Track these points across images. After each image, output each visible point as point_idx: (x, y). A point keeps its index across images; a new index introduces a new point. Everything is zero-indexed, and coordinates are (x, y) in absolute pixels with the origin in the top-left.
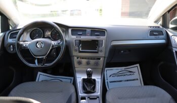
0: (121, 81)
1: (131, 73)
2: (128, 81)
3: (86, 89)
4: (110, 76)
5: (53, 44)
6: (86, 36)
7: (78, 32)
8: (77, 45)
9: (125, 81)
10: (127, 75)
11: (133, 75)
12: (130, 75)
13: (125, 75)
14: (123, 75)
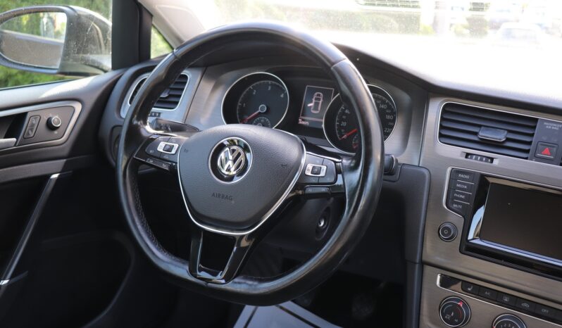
5: (308, 173)
6: (527, 158)
7: (480, 126)
8: (461, 207)
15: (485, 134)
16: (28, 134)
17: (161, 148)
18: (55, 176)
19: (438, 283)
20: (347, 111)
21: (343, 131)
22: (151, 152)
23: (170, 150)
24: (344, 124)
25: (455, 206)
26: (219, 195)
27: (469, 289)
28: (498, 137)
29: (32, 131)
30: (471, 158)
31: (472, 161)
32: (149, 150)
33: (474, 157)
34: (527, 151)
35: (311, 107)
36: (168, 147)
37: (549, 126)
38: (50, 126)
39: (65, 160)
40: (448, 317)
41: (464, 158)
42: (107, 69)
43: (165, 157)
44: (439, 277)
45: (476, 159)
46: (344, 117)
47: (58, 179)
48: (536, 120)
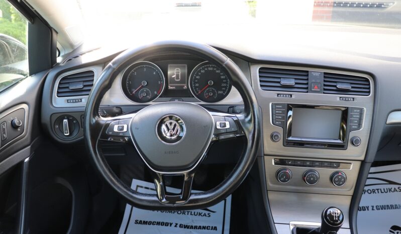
1: (393, 186)
2: (383, 208)
5: (218, 127)
6: (307, 92)
7: (280, 78)
8: (280, 123)
9: (375, 208)
10: (379, 191)
11: (396, 191)
12: (390, 190)
13: (374, 191)
14: (369, 192)
15: (284, 82)
16: (4, 137)
17: (116, 129)
18: (27, 160)
19: (273, 164)
20: (197, 77)
21: (197, 89)
22: (110, 133)
23: (122, 129)
24: (197, 85)
25: (277, 123)
26: (170, 152)
27: (290, 163)
28: (291, 83)
29: (5, 134)
30: (281, 96)
31: (281, 97)
32: (108, 132)
33: (282, 95)
34: (307, 88)
35: (174, 78)
36: (121, 128)
37: (314, 74)
38: (14, 126)
39: (29, 147)
40: (282, 179)
41: (276, 96)
42: (25, 73)
43: (120, 134)
44: (273, 161)
45: (283, 96)
46: (196, 81)
47: (30, 161)
48: (307, 72)
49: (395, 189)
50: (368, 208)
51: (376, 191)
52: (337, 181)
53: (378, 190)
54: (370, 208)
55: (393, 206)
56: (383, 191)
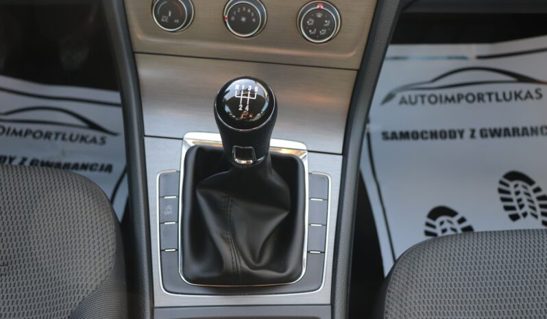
0: (452, 134)
2: (495, 133)
3: (218, 258)
4: (389, 97)
9: (477, 134)
10: (493, 97)
11: (531, 97)
12: (517, 96)
13: (480, 98)
14: (470, 98)
40: (165, 20)
49: (528, 92)
50: (461, 133)
51: (486, 98)
52: (312, 28)
53: (490, 94)
54: (467, 134)
55: (518, 130)
56: (501, 97)
